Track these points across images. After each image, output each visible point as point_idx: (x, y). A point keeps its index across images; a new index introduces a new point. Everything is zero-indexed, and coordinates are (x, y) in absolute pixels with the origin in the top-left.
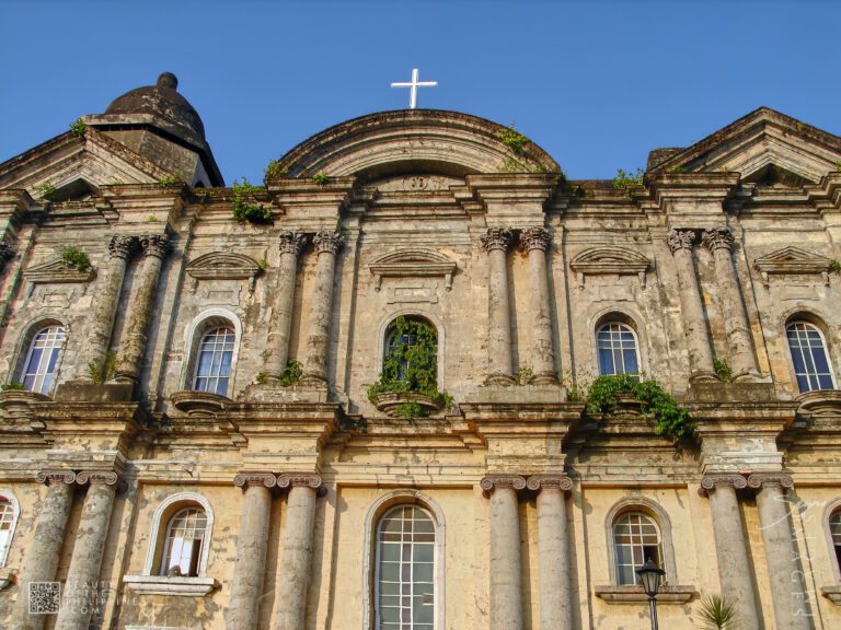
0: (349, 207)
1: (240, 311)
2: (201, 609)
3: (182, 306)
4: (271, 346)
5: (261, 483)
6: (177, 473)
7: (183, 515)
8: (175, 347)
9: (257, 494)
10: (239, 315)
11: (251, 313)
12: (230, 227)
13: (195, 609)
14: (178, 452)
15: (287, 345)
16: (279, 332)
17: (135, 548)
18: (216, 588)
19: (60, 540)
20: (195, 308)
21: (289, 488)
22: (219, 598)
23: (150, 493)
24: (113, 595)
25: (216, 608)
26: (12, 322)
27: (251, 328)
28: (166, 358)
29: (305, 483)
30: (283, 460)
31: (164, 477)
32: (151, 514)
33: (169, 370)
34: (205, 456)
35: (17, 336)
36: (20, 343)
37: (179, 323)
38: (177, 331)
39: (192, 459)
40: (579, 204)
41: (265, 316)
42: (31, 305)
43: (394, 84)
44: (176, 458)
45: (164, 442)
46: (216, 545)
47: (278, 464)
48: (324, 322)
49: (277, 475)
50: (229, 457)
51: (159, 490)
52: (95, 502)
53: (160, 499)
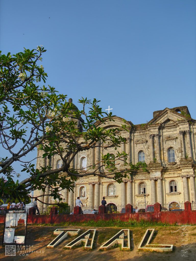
1: (87, 156)
2: (86, 201)
3: (78, 155)
4: (91, 162)
5: (91, 184)
6: (80, 183)
7: (82, 188)
8: (78, 163)
9: (91, 185)
10: (86, 156)
11: (88, 155)
12: (83, 140)
13: (85, 201)
14: (80, 179)
15: (93, 162)
16: (92, 160)
17: (77, 194)
18: (87, 198)
19: (67, 194)
20: (80, 155)
21: (95, 184)
22: (88, 200)
23: (78, 186)
24: (75, 200)
25: (88, 201)
26: (54, 160)
27: (88, 158)
28: (77, 164)
29: (97, 183)
30: (94, 180)
31: (79, 183)
32: (78, 189)
33: (78, 166)
34: (84, 180)
35: (55, 163)
36: (56, 164)
37: (78, 158)
38: (78, 160)
39: (82, 180)
40: (136, 131)
41: (90, 157)
42: (56, 157)
43: (106, 110)
44: (80, 180)
45: (78, 178)
46: (87, 192)
47: (93, 181)
48: (98, 157)
49: (93, 182)
50: (87, 179)
51: (79, 185)
53: (79, 186)
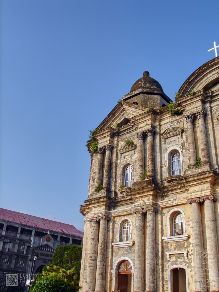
0: (205, 100)
1: (180, 146)
2: (186, 244)
3: (162, 149)
4: (190, 155)
5: (195, 201)
6: (171, 203)
7: (177, 216)
8: (163, 163)
9: (194, 205)
10: (179, 147)
11: (183, 145)
12: (171, 119)
13: (184, 245)
14: (170, 196)
15: (195, 154)
16: (191, 150)
17: (164, 229)
18: (189, 237)
19: (143, 230)
20: (166, 149)
21: (204, 201)
22: (191, 240)
23: (165, 211)
24: (160, 244)
25: (190, 243)
26: (118, 167)
27: (184, 151)
28: (161, 167)
29: (208, 199)
30: (200, 192)
31: (168, 205)
32: (166, 217)
33: (163, 171)
34: (179, 196)
35: (120, 171)
36: (122, 173)
37: (163, 155)
38: (163, 158)
39: (175, 198)
41: (187, 146)
42: (122, 161)
43: (209, 51)
44: (171, 198)
45: (166, 194)
46: (187, 224)
47: (199, 194)
48: (205, 143)
49: (199, 198)
50: (185, 195)
51: (167, 209)
52: (149, 217)
53: (168, 212)
